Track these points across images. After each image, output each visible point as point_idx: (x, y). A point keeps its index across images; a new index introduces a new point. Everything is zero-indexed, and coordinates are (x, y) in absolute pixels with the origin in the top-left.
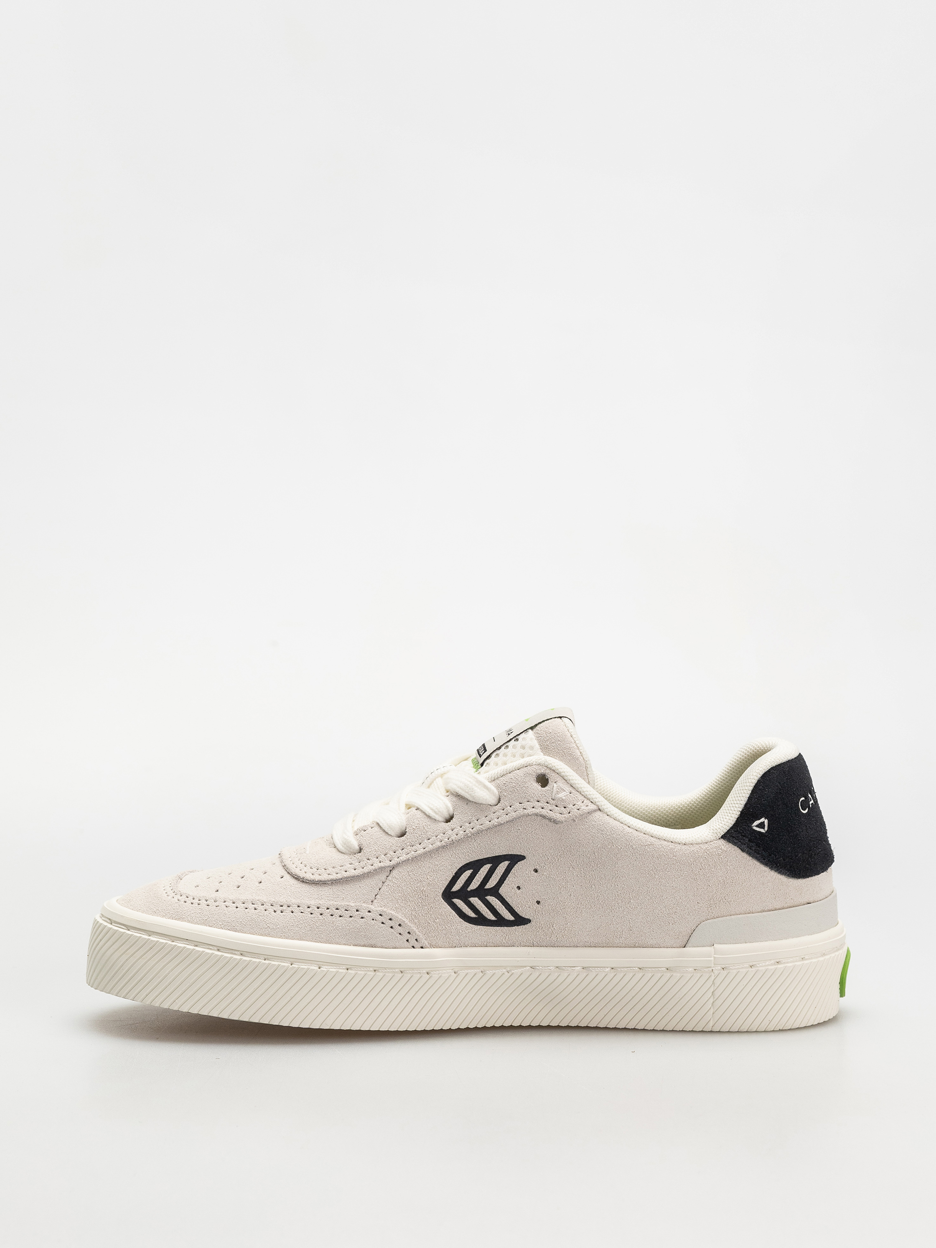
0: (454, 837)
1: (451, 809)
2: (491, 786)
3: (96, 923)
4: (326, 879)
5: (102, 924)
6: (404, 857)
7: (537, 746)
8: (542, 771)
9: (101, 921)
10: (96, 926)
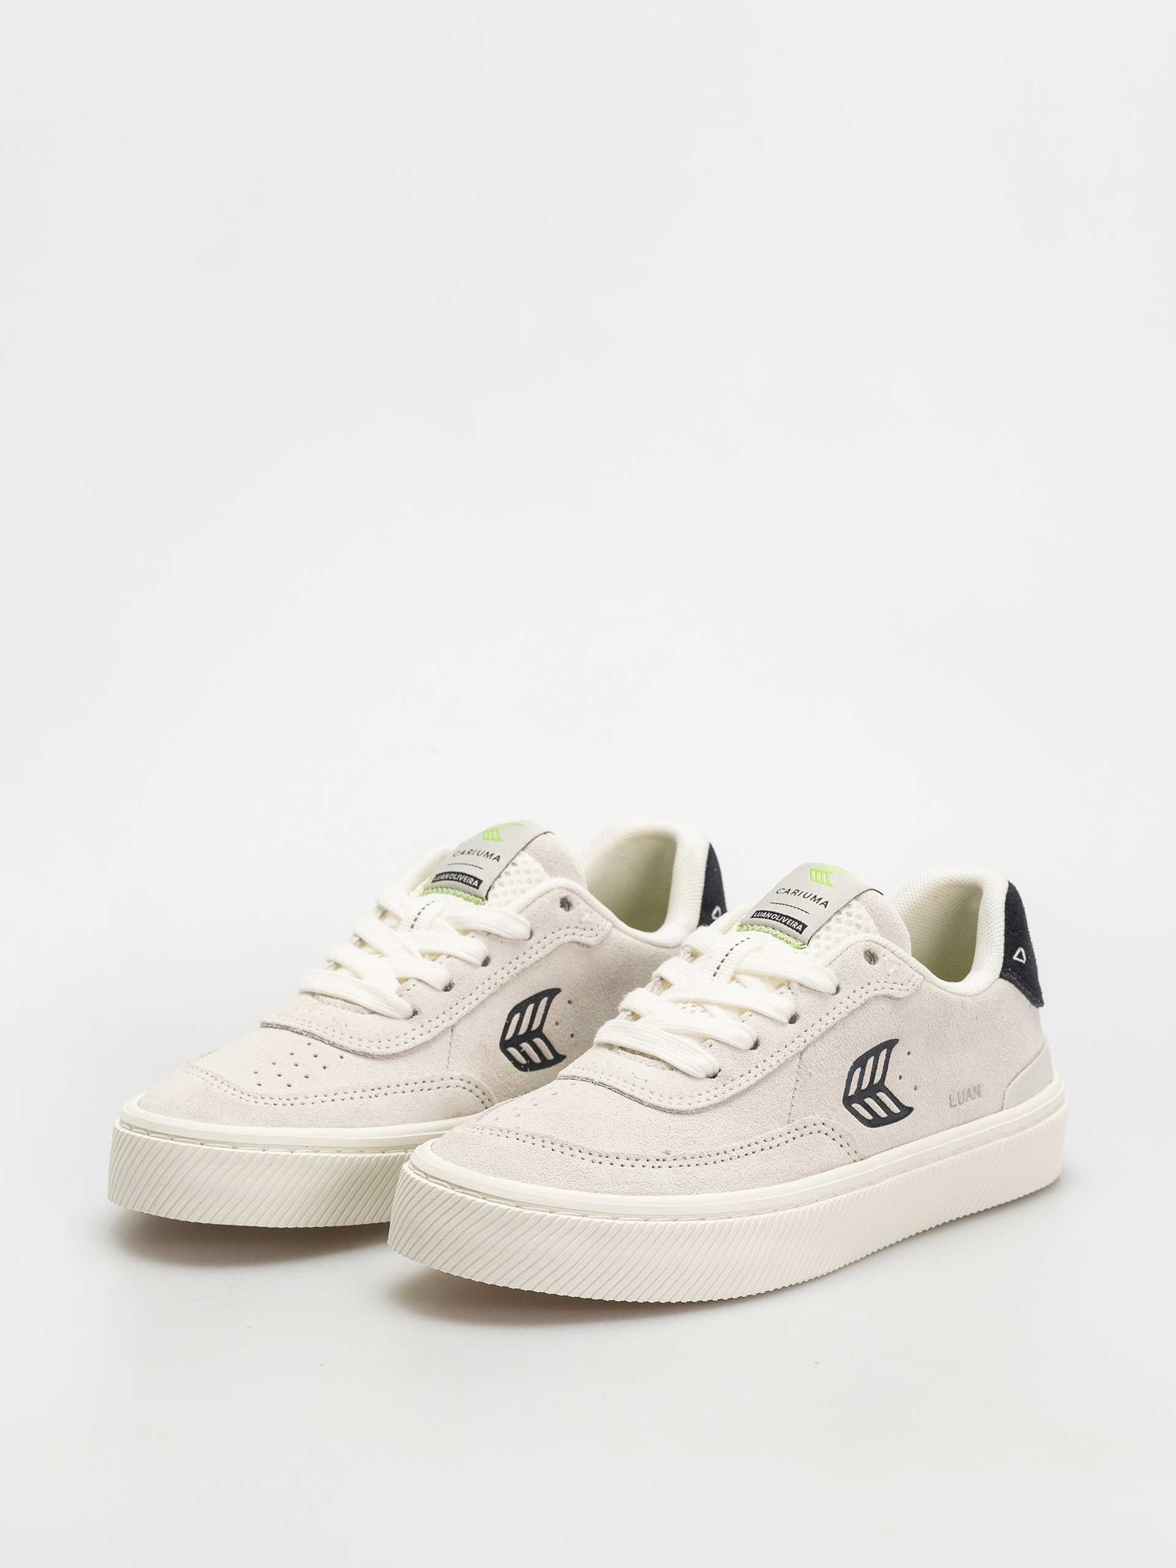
0: (500, 981)
1: (487, 952)
2: (521, 917)
3: (116, 1132)
4: (400, 1051)
5: (123, 1132)
6: (462, 1013)
7: (542, 869)
8: (564, 894)
9: (122, 1130)
10: (118, 1136)
